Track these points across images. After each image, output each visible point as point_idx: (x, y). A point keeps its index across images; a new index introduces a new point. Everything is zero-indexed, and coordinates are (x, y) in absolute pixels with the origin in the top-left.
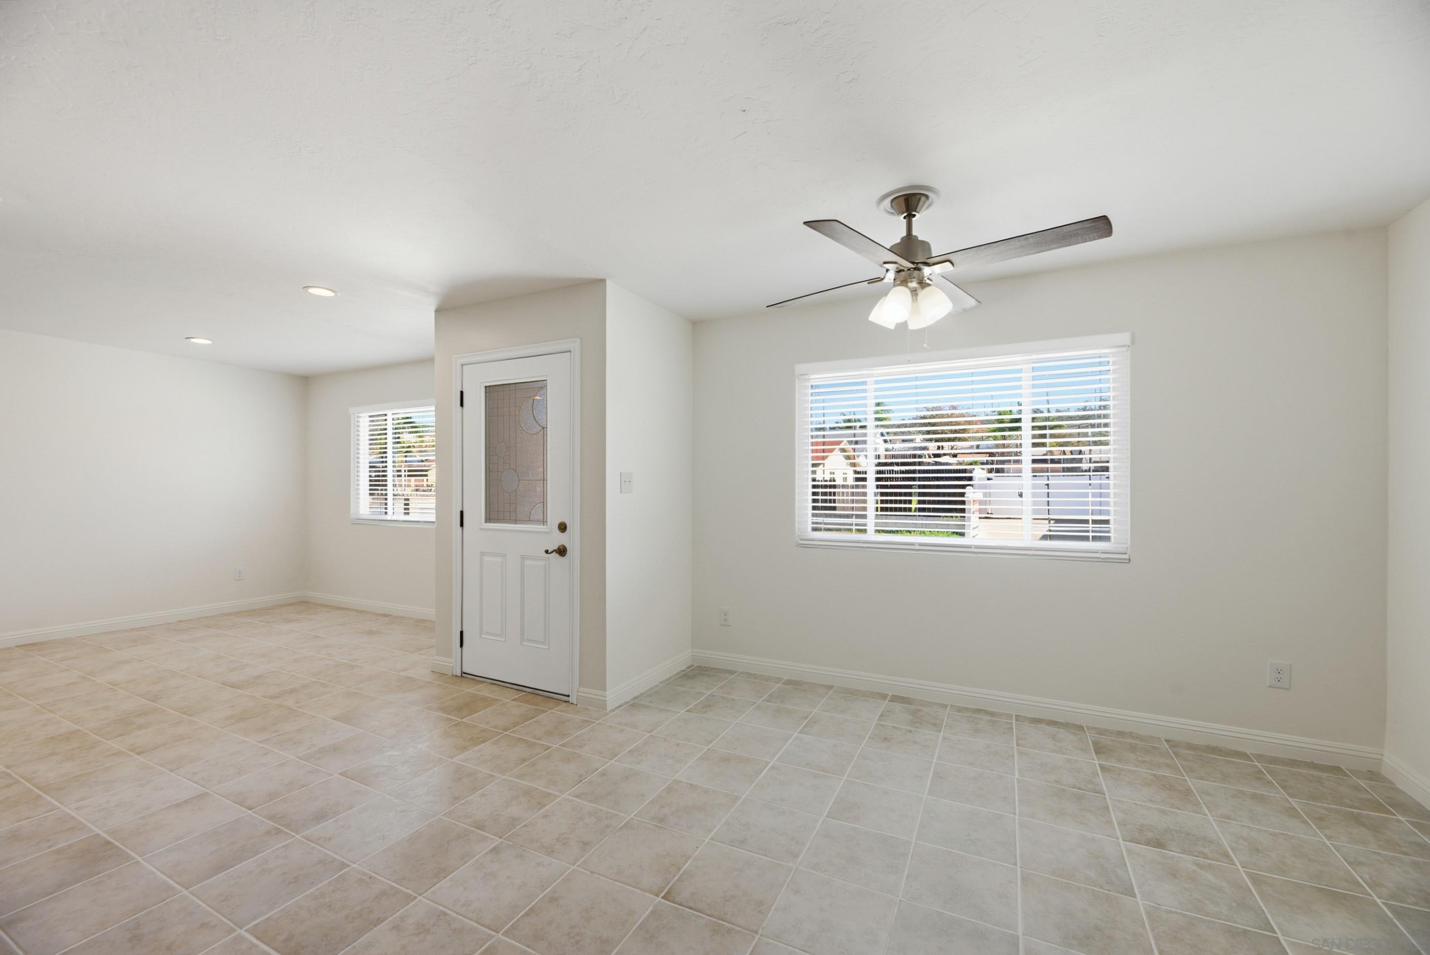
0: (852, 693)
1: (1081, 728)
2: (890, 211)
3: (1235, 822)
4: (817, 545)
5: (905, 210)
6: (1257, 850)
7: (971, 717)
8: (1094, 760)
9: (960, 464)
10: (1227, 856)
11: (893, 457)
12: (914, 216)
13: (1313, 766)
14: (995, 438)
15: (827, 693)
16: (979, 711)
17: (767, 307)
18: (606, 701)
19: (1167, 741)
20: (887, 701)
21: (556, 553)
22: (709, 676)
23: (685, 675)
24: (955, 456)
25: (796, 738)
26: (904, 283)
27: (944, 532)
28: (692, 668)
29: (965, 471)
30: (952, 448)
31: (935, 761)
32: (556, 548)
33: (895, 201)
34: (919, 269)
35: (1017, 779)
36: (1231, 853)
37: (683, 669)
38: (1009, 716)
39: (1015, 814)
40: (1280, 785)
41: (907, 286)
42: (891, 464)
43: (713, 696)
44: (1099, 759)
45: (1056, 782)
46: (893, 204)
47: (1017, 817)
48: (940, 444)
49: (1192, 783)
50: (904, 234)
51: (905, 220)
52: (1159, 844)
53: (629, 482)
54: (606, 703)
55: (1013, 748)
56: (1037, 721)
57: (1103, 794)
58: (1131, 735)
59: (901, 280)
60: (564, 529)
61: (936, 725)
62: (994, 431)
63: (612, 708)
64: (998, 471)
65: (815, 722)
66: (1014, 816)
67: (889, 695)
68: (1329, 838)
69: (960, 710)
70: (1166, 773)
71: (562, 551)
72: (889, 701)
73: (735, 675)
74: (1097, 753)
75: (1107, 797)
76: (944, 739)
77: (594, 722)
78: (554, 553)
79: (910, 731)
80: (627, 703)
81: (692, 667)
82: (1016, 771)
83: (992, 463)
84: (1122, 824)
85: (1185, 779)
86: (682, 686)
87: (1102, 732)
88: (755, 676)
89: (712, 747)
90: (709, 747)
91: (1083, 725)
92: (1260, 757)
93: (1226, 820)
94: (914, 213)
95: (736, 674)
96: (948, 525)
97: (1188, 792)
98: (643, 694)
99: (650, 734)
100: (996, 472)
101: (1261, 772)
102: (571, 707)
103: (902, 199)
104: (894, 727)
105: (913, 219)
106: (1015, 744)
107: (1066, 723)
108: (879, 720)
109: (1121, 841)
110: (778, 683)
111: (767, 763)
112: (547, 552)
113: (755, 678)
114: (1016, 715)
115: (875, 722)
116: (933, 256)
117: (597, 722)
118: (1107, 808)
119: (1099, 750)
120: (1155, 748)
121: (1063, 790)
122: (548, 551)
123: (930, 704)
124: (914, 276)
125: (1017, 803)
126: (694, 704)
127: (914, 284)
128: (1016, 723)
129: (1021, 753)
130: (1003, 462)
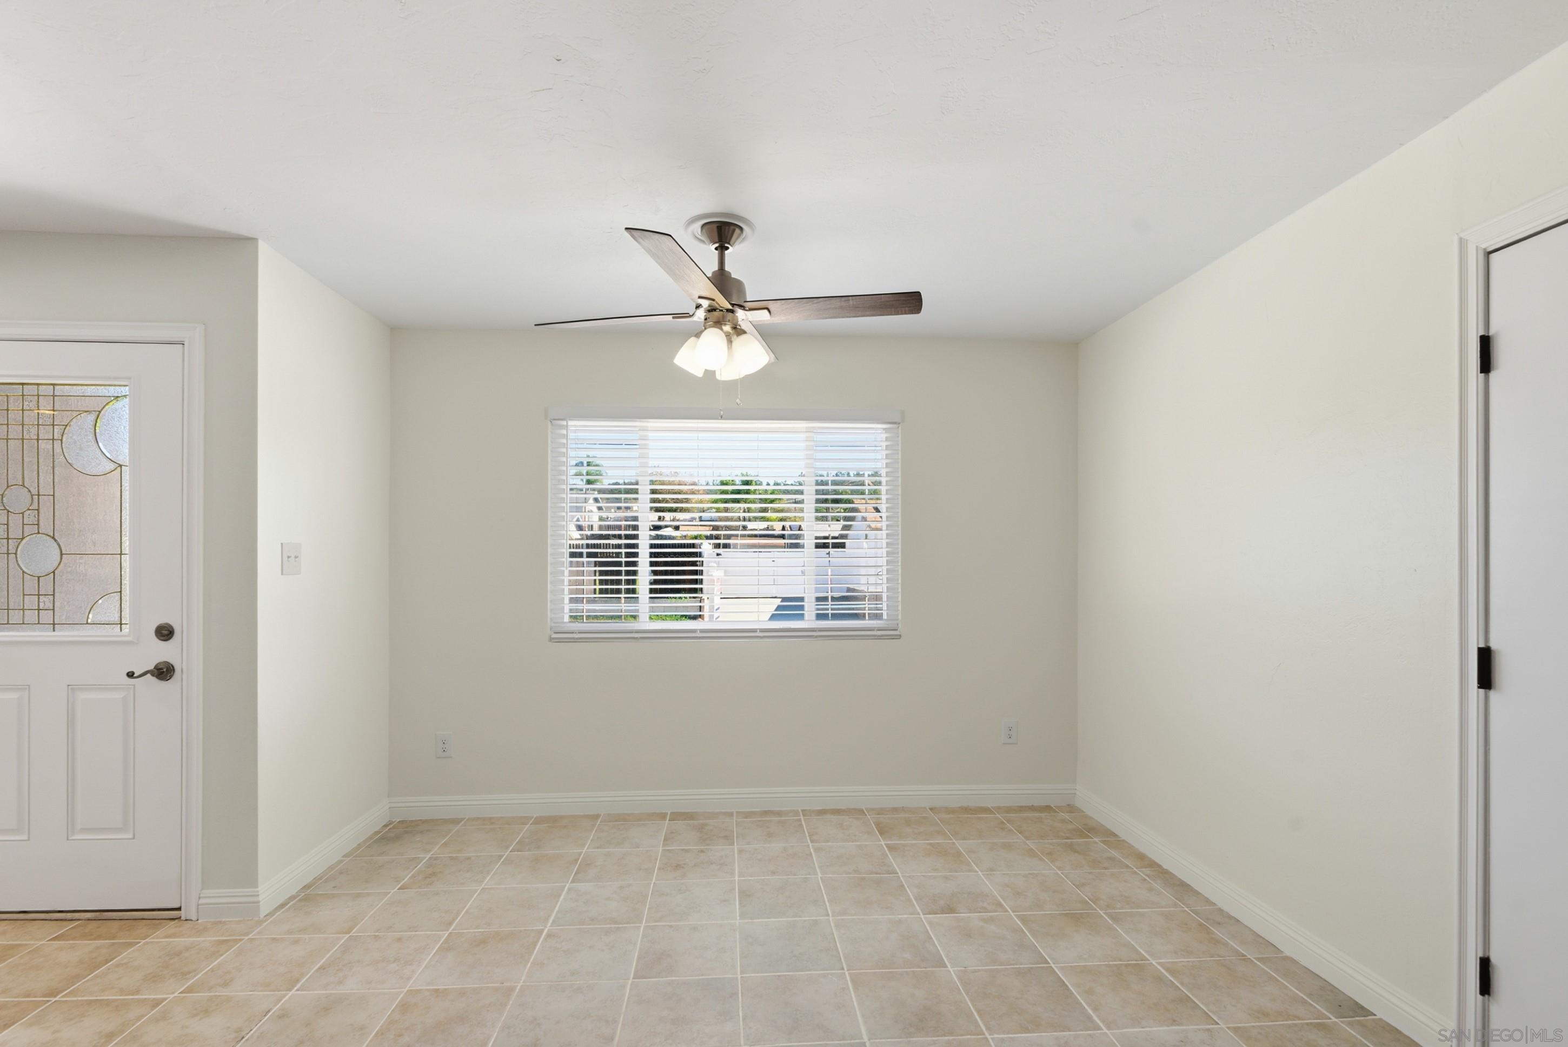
0: (622, 820)
1: (861, 811)
2: (700, 237)
3: (998, 873)
4: (577, 639)
5: (717, 241)
6: (1018, 894)
7: (760, 821)
8: (880, 841)
9: (685, 537)
10: (1000, 905)
11: (609, 528)
12: (727, 248)
13: (1032, 808)
14: (718, 510)
15: (594, 825)
16: (766, 813)
17: (536, 325)
18: (259, 902)
19: (931, 809)
20: (667, 821)
21: (153, 675)
22: (422, 832)
23: (382, 838)
24: (677, 528)
25: (569, 889)
26: (718, 323)
27: (672, 615)
28: (391, 826)
29: (693, 546)
30: (673, 520)
31: (737, 878)
32: (151, 667)
33: (706, 227)
34: (732, 311)
35: (821, 877)
36: (1002, 902)
37: (377, 829)
38: (796, 813)
39: (828, 915)
40: (1018, 831)
41: (722, 329)
42: (607, 537)
43: (436, 859)
44: (884, 839)
45: (855, 871)
46: (704, 230)
47: (831, 918)
48: (661, 514)
49: (960, 845)
50: (715, 267)
51: (717, 252)
52: (950, 910)
53: (296, 557)
54: (259, 906)
55: (809, 845)
56: (822, 812)
57: (893, 873)
58: (903, 809)
59: (714, 321)
60: (168, 635)
61: (728, 838)
62: (716, 501)
63: (267, 913)
64: (726, 546)
65: (589, 864)
66: (827, 918)
67: (667, 813)
68: (1059, 869)
69: (748, 815)
70: (939, 840)
71: (164, 672)
72: (669, 820)
73: (461, 824)
74: (881, 834)
75: (900, 874)
76: (740, 851)
77: (241, 940)
78: (149, 675)
79: (702, 851)
80: (292, 898)
81: (390, 824)
82: (818, 870)
83: (717, 537)
84: (918, 899)
85: (954, 843)
86: (382, 854)
87: (880, 811)
88: (491, 820)
89: (453, 930)
90: (450, 931)
91: (863, 808)
92: (999, 809)
93: (991, 873)
94: (726, 245)
95: (463, 822)
96: (676, 607)
97: (959, 854)
98: (320, 879)
99: (348, 935)
100: (723, 548)
101: (1003, 822)
102: (188, 924)
103: (715, 226)
104: (683, 850)
105: (726, 252)
106: (809, 841)
107: (847, 809)
108: (664, 845)
109: (922, 916)
110: (526, 824)
111: (541, 932)
112: (131, 675)
113: (492, 823)
114: (802, 811)
115: (661, 849)
116: (748, 300)
117: (247, 938)
118: (903, 886)
119: (883, 830)
120: (924, 818)
121: (863, 879)
122: (133, 673)
123: (713, 815)
124: (728, 319)
125: (827, 904)
126: (409, 876)
127: (727, 328)
128: (804, 819)
129: (817, 850)
130: (729, 537)
